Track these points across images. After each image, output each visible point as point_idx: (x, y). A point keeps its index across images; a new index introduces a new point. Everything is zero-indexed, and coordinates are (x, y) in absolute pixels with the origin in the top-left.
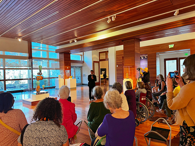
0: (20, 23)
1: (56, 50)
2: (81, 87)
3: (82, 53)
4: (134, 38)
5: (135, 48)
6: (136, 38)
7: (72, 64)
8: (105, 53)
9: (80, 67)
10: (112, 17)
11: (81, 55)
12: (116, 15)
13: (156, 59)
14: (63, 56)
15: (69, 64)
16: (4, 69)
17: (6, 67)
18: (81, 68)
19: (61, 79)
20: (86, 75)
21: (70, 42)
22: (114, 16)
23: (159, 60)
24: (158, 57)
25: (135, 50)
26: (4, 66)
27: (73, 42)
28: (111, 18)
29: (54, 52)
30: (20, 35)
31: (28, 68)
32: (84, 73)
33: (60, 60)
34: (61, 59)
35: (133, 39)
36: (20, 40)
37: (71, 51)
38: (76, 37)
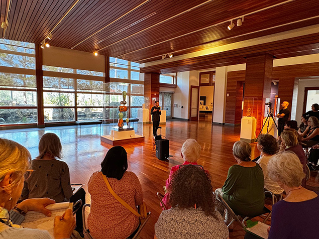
0: (100, 31)
1: (141, 69)
2: (170, 122)
3: (174, 74)
4: (266, 54)
5: (266, 69)
6: (268, 54)
7: (161, 89)
8: (209, 75)
9: (170, 93)
10: (236, 20)
11: (174, 76)
12: (245, 17)
13: (293, 87)
14: (151, 77)
15: (157, 89)
16: (76, 93)
17: (78, 91)
18: (172, 95)
19: (146, 109)
20: (178, 106)
21: (163, 57)
22: (241, 19)
23: (297, 89)
24: (296, 84)
25: (266, 73)
26: (76, 89)
27: (167, 57)
28: (235, 22)
29: (137, 71)
30: (96, 47)
31: (104, 92)
32: (175, 103)
33: (145, 83)
34: (148, 81)
35: (262, 55)
36: (96, 54)
37: (161, 70)
38: (172, 51)
